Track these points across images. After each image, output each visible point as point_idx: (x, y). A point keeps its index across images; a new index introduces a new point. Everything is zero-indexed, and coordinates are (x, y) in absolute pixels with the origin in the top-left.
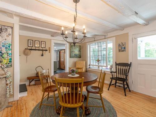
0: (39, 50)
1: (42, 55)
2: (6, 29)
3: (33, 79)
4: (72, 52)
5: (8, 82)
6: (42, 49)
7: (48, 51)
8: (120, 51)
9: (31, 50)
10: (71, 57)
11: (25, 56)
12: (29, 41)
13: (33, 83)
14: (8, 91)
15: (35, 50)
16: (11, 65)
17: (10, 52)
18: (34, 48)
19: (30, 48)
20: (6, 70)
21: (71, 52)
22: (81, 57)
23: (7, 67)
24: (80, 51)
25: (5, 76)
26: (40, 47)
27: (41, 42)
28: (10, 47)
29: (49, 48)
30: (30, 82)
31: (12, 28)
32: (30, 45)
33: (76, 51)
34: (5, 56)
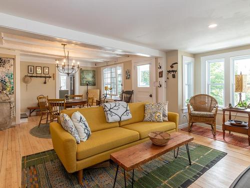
0: (41, 77)
1: (45, 83)
2: (9, 61)
3: (35, 110)
4: (83, 78)
5: (12, 106)
6: (44, 75)
7: (52, 78)
8: (126, 78)
9: (32, 77)
10: (81, 84)
11: (25, 84)
12: (29, 67)
13: (34, 113)
14: (12, 113)
15: (37, 77)
16: (13, 93)
17: (12, 81)
18: (35, 75)
19: (31, 75)
20: (10, 96)
21: (81, 78)
22: (95, 85)
23: (10, 94)
24: (94, 77)
25: (9, 101)
26: (42, 73)
27: (43, 68)
28: (12, 76)
29: (54, 74)
30: (31, 113)
31: (14, 59)
32: (31, 71)
33: (89, 78)
34: (8, 84)
